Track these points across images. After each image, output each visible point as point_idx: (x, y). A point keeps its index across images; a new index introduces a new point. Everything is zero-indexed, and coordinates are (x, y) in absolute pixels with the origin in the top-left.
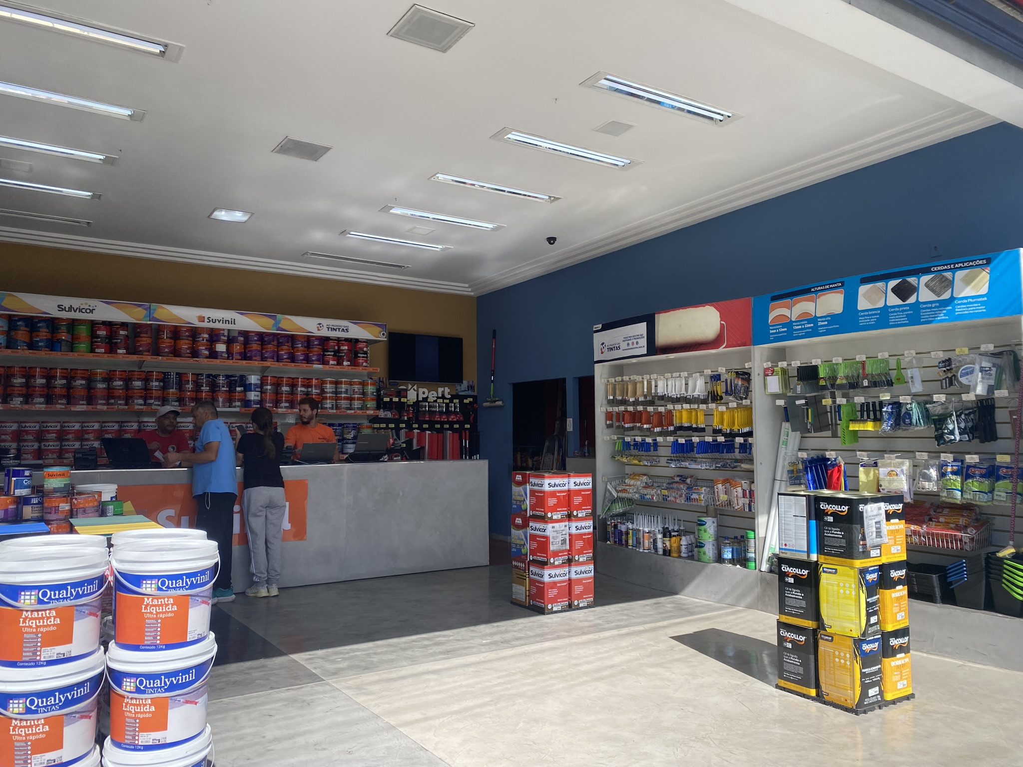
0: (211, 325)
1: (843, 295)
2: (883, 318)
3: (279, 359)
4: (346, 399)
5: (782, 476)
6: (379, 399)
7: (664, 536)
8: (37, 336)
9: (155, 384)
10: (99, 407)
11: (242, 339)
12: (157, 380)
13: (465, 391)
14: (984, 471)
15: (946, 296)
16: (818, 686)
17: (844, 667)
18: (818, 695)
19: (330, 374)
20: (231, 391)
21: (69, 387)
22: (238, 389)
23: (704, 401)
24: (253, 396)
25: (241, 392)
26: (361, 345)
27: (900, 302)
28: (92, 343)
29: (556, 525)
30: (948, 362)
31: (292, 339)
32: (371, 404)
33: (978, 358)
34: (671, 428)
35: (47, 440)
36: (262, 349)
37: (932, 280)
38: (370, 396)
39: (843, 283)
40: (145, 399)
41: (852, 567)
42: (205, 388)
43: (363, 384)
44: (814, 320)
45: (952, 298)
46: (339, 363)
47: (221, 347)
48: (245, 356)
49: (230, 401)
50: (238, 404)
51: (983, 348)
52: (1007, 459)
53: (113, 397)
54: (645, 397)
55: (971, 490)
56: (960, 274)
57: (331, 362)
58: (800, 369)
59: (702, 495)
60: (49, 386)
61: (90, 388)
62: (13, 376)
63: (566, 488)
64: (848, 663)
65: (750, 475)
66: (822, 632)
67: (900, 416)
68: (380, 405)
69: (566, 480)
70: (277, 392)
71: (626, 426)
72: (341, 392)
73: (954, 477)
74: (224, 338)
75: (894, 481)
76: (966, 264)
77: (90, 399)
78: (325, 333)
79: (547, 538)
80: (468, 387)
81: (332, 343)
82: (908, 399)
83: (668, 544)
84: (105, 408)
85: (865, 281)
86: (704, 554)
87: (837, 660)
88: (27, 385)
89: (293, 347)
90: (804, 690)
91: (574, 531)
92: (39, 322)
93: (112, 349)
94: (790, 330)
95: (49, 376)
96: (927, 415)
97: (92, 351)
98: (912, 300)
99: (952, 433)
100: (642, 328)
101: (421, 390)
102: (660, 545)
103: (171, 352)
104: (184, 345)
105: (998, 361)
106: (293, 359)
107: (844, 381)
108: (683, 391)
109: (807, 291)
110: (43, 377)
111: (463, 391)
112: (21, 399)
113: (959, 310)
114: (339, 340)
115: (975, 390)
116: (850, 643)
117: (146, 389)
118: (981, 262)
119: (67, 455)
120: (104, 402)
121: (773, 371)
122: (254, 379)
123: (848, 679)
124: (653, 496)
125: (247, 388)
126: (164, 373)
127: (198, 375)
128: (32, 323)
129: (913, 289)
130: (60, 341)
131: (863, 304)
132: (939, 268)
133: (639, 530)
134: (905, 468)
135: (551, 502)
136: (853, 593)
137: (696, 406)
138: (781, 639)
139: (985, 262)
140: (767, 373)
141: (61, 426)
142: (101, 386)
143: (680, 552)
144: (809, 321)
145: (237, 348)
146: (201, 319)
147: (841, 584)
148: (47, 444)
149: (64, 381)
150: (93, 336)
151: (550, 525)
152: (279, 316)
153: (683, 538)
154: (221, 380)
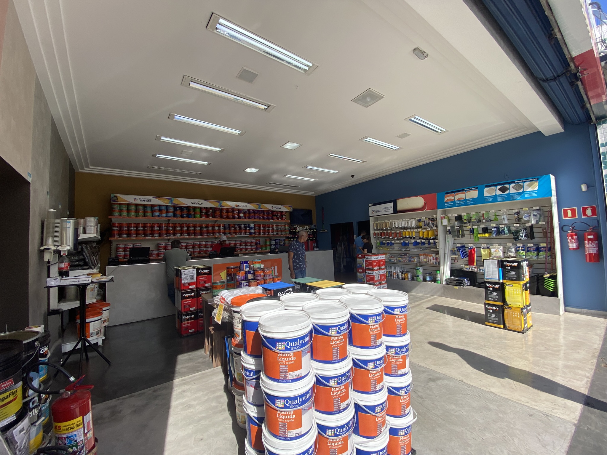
0: (239, 208)
1: (477, 192)
2: (495, 199)
3: (259, 218)
4: (280, 231)
5: (448, 252)
6: (289, 231)
7: (402, 273)
8: (184, 213)
9: (222, 228)
10: (205, 236)
11: (248, 212)
12: (222, 227)
14: (534, 249)
15: (521, 191)
16: (504, 324)
17: (517, 318)
18: (504, 327)
19: (275, 223)
20: (246, 229)
21: (194, 230)
22: (248, 229)
23: (416, 228)
24: (252, 231)
25: (248, 230)
26: (283, 213)
27: (502, 193)
28: (201, 215)
29: (376, 271)
30: (518, 213)
31: (263, 212)
32: (288, 232)
33: (532, 212)
34: (401, 238)
35: (189, 248)
36: (254, 215)
37: (515, 185)
38: (287, 230)
39: (477, 188)
40: (219, 233)
41: (520, 284)
42: (237, 229)
43: (285, 226)
44: (465, 200)
45: (523, 192)
46: (278, 219)
47: (242, 215)
48: (249, 218)
49: (245, 233)
50: (248, 234)
51: (534, 208)
52: (545, 245)
53: (209, 233)
54: (390, 227)
55: (529, 255)
56: (526, 184)
57: (275, 219)
58: (456, 217)
59: (416, 259)
60: (188, 230)
61: (201, 230)
62: (177, 227)
63: (378, 259)
64: (519, 316)
65: (437, 253)
66: (506, 306)
67: (499, 232)
68: (290, 233)
69: (378, 256)
70: (259, 229)
71: (383, 237)
72: (278, 229)
73: (522, 251)
74: (242, 212)
75: (498, 253)
76: (528, 180)
77: (202, 234)
78: (274, 209)
79: (374, 276)
80: (314, 226)
81: (275, 213)
82: (503, 226)
83: (404, 276)
84: (207, 236)
85: (486, 187)
86: (419, 279)
87: (514, 315)
88: (181, 230)
89: (264, 214)
90: (498, 326)
91: (381, 273)
92: (184, 208)
93: (207, 217)
94: (454, 204)
95: (188, 226)
96: (510, 231)
97: (201, 217)
98: (507, 192)
99: (522, 237)
100: (391, 204)
101: (300, 227)
102: (400, 276)
103: (226, 217)
104: (230, 215)
105: (539, 212)
106: (264, 218)
107: (475, 220)
108: (406, 225)
109: (462, 190)
110: (186, 227)
112: (180, 235)
113: (526, 196)
114: (277, 212)
115: (531, 222)
116: (520, 310)
117: (219, 230)
118: (534, 179)
119: (196, 253)
120: (206, 235)
121: (445, 218)
122: (252, 225)
123: (519, 322)
124: (394, 260)
125: (250, 228)
126: (224, 224)
127: (235, 224)
128: (181, 208)
129: (507, 189)
130: (191, 214)
131: (486, 194)
132: (518, 182)
133: (392, 272)
134: (501, 249)
135: (375, 264)
136: (520, 293)
137: (413, 230)
138: (486, 309)
139: (536, 179)
140: (442, 218)
141: (193, 243)
142: (205, 229)
143: (408, 278)
144: (463, 201)
145: (247, 215)
146: (237, 206)
147: (515, 290)
148: (189, 249)
149: (193, 228)
150: (201, 212)
151: (375, 272)
152: (261, 204)
153: (409, 274)
154: (242, 226)
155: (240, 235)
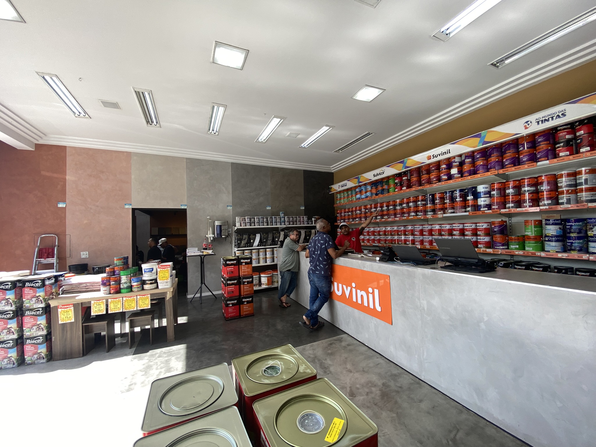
0: (435, 160)
8: (378, 189)
9: (420, 203)
11: (470, 160)
12: (422, 200)
19: (564, 167)
20: (465, 200)
21: (388, 210)
22: (470, 198)
24: (482, 201)
25: (472, 200)
28: (395, 187)
40: (416, 212)
42: (448, 201)
46: (575, 152)
47: (454, 171)
48: (474, 172)
49: (465, 207)
50: (471, 209)
53: (403, 213)
57: (562, 154)
60: (382, 211)
61: (395, 209)
70: (504, 196)
72: (581, 184)
74: (455, 164)
95: (382, 206)
97: (395, 191)
103: (427, 182)
104: (433, 176)
106: (517, 162)
117: (416, 206)
120: (399, 216)
122: (481, 189)
130: (385, 189)
141: (385, 229)
145: (466, 168)
146: (429, 158)
149: (386, 208)
152: (483, 133)
154: (458, 194)
155: (454, 213)
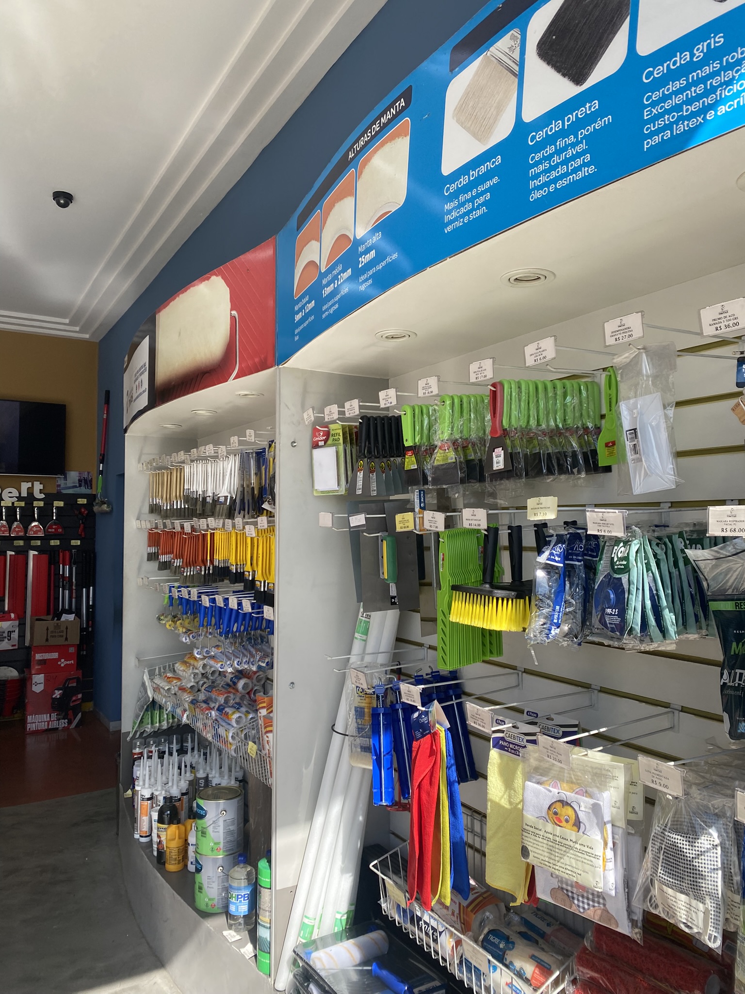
7: (160, 819)
13: (75, 487)
80: (80, 481)
83: (164, 837)
86: (200, 888)
100: (146, 348)
102: (155, 835)
107: (450, 456)
111: (70, 488)
121: (328, 434)
140: (316, 439)
